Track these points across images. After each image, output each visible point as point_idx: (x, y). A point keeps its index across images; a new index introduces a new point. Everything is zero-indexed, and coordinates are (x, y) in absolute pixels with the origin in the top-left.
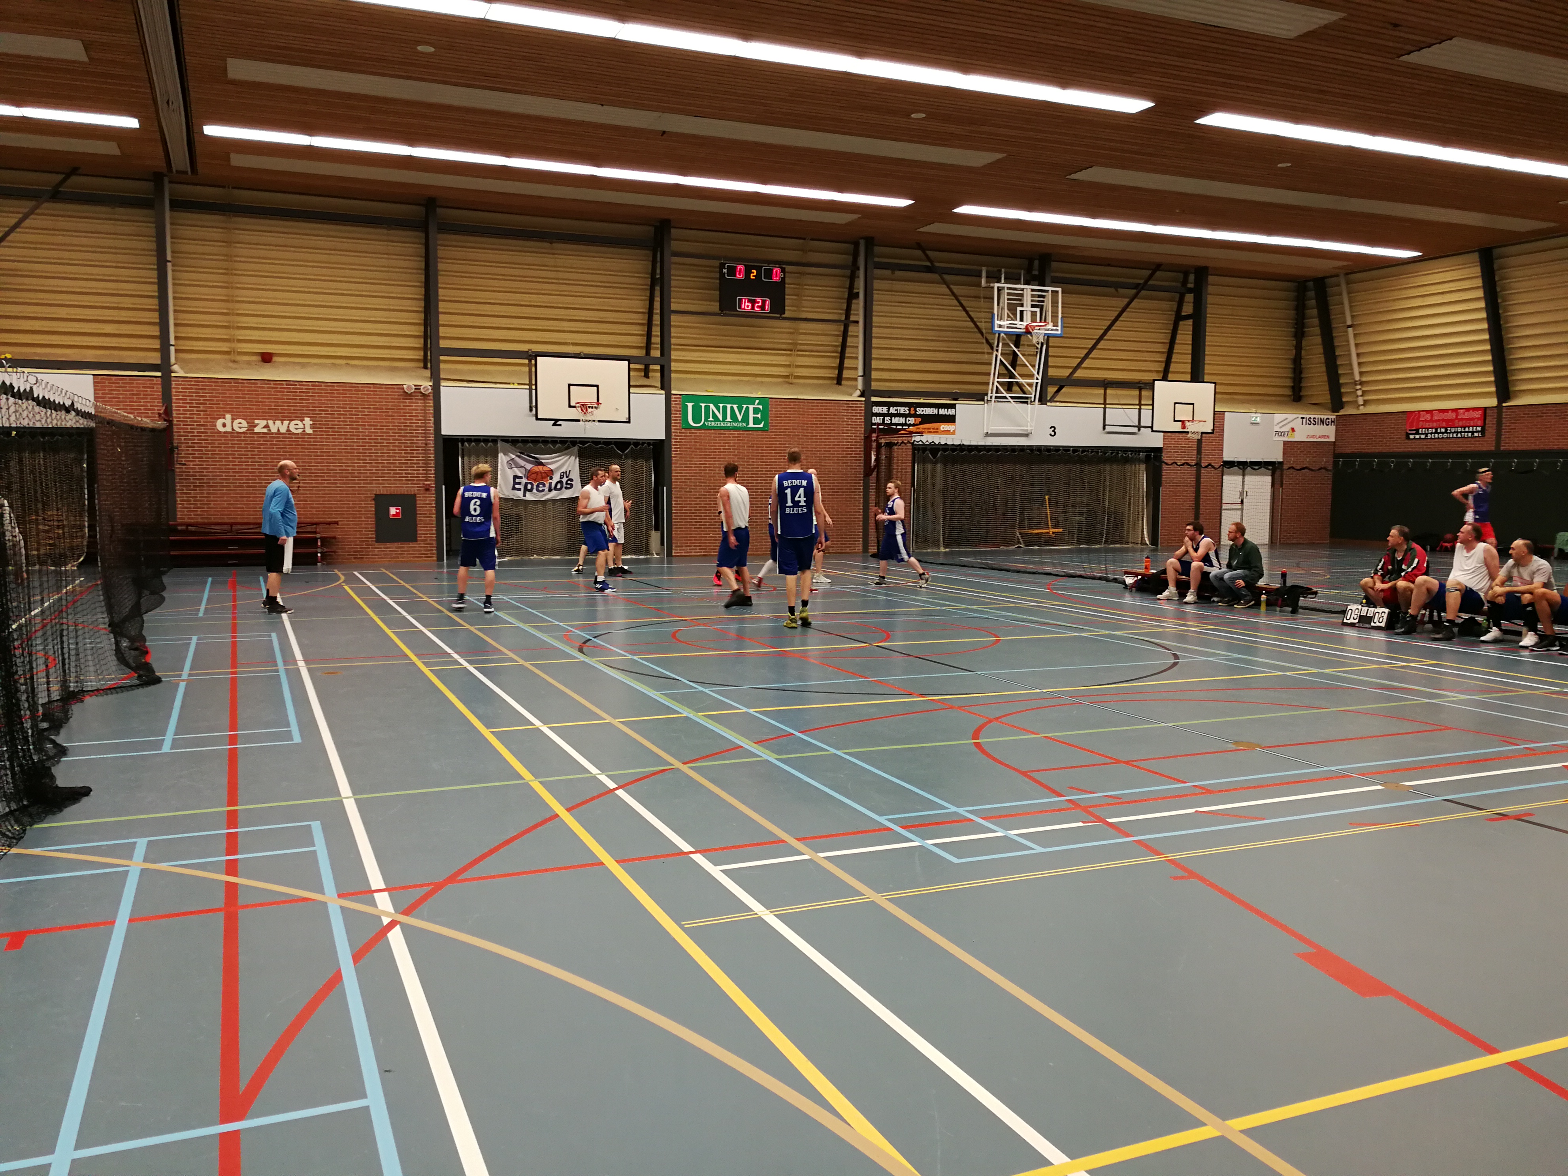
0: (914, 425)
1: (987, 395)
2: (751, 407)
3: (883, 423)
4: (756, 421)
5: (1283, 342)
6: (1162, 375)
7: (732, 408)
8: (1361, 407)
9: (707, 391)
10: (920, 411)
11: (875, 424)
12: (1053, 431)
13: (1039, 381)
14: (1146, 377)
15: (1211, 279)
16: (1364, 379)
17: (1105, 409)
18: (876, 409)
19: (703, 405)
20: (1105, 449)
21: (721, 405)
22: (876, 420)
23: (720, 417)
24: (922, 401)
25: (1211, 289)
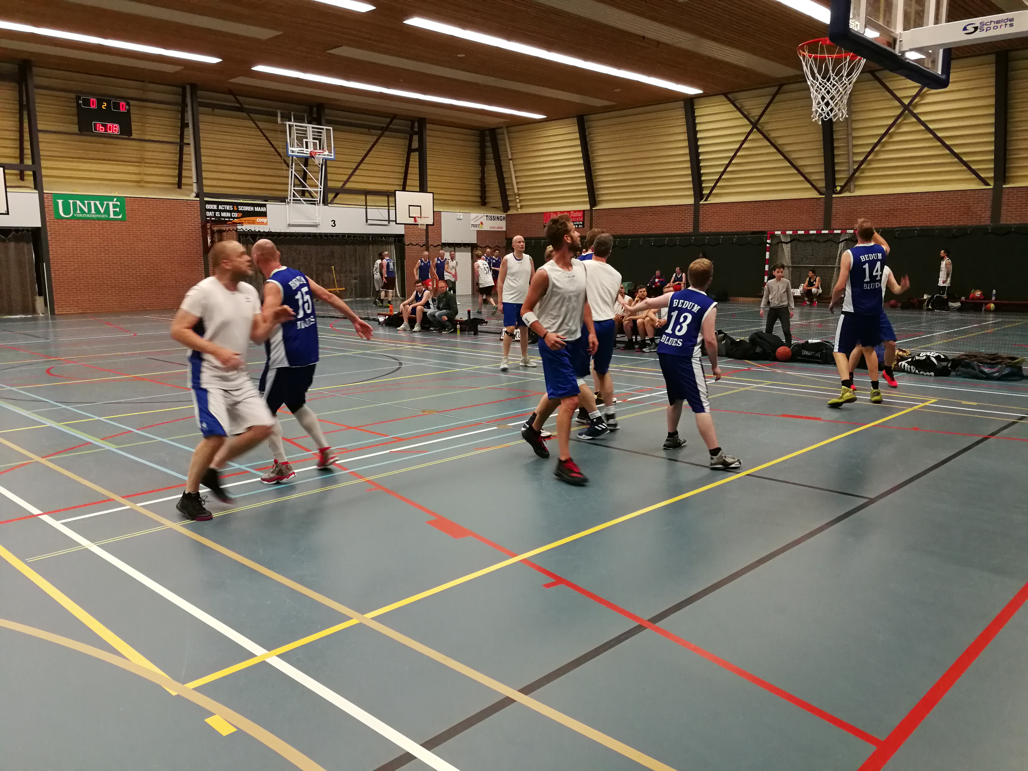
0: (237, 218)
1: (287, 198)
2: (111, 204)
3: (215, 216)
4: (115, 213)
5: (473, 169)
6: (402, 187)
7: (95, 204)
8: (519, 210)
9: (74, 191)
10: (241, 208)
11: (208, 217)
12: (334, 223)
13: (322, 190)
14: (391, 188)
15: (429, 126)
16: (520, 192)
17: (366, 209)
18: (208, 207)
19: (71, 201)
20: (368, 235)
21: (86, 202)
22: (209, 214)
23: (86, 210)
24: (241, 201)
25: (428, 132)
